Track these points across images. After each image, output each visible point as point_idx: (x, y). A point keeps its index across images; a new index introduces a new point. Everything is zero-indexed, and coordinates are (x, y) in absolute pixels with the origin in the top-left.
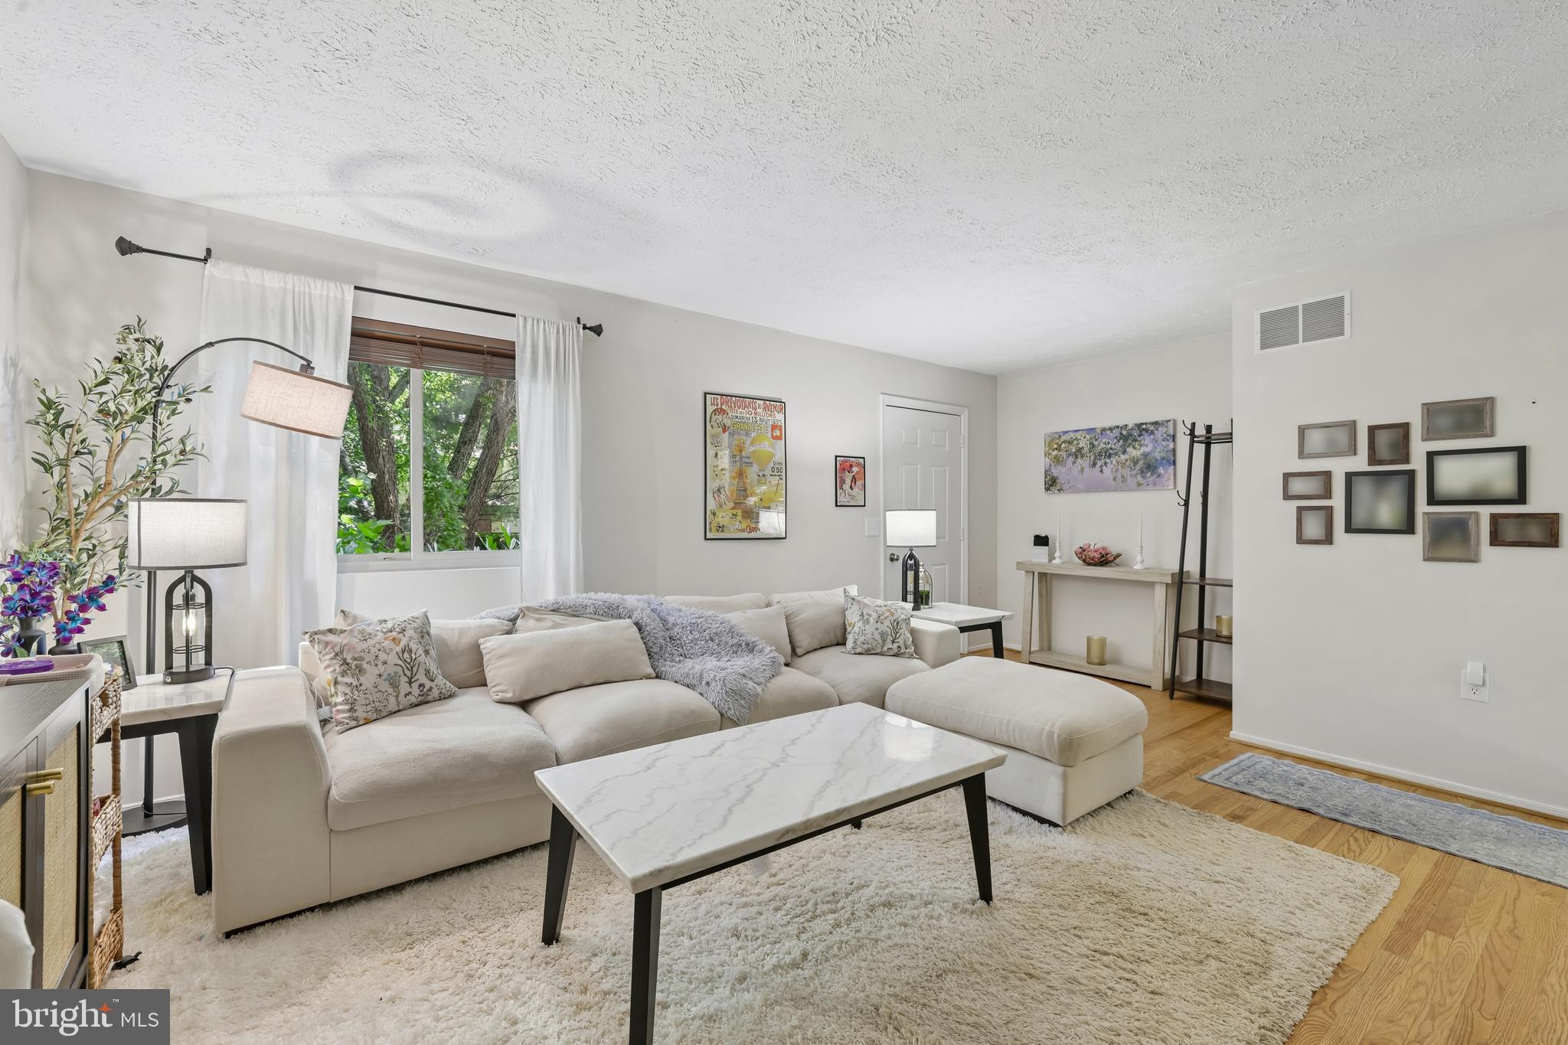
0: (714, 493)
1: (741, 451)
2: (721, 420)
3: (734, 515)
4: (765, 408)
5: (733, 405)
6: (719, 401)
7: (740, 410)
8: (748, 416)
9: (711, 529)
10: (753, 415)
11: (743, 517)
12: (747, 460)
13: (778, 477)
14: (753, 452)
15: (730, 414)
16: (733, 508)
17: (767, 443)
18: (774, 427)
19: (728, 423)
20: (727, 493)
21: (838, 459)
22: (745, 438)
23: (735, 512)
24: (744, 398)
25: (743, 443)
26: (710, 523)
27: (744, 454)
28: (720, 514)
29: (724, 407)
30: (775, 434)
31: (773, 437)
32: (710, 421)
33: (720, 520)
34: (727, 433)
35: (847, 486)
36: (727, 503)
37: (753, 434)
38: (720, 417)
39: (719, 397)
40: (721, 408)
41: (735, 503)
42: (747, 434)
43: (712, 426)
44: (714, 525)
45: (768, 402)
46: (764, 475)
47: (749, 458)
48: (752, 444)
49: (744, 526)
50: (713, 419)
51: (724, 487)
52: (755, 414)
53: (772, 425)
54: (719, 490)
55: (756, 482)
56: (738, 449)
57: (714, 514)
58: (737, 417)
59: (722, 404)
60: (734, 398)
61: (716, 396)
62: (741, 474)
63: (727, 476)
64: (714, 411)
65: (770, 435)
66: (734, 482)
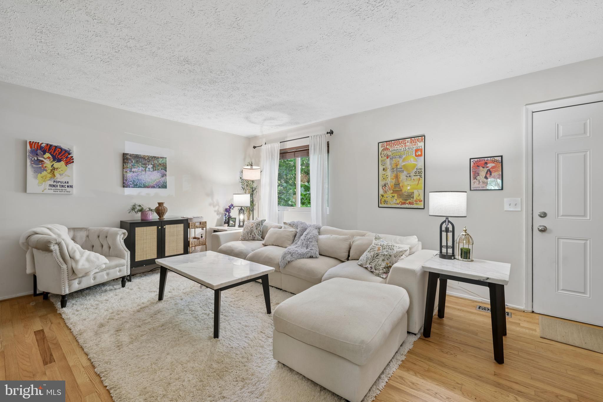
0: (382, 186)
1: (397, 166)
2: (386, 153)
3: (393, 196)
4: (411, 142)
5: (392, 145)
6: (385, 145)
7: (396, 146)
8: (401, 148)
9: (381, 203)
10: (404, 147)
11: (397, 197)
12: (400, 170)
13: (419, 177)
14: (404, 165)
15: (391, 150)
16: (392, 193)
17: (412, 159)
18: (416, 151)
19: (389, 153)
20: (389, 186)
21: (472, 160)
22: (399, 159)
23: (393, 195)
24: (399, 140)
25: (398, 162)
26: (381, 200)
27: (398, 167)
28: (385, 196)
29: (387, 147)
30: (417, 154)
31: (416, 156)
32: (381, 155)
33: (385, 199)
34: (389, 159)
35: (481, 177)
36: (389, 191)
37: (404, 157)
38: (385, 152)
39: (385, 143)
40: (386, 148)
41: (393, 191)
42: (400, 157)
43: (382, 157)
44: (383, 200)
45: (413, 139)
46: (410, 176)
47: (401, 168)
48: (403, 161)
49: (398, 202)
50: (382, 153)
51: (388, 184)
52: (405, 146)
53: (415, 150)
54: (385, 185)
55: (406, 180)
56: (395, 165)
57: (383, 196)
58: (394, 150)
59: (387, 146)
60: (393, 142)
61: (383, 143)
62: (397, 177)
63: (389, 178)
64: (383, 150)
65: (414, 155)
66: (393, 181)
